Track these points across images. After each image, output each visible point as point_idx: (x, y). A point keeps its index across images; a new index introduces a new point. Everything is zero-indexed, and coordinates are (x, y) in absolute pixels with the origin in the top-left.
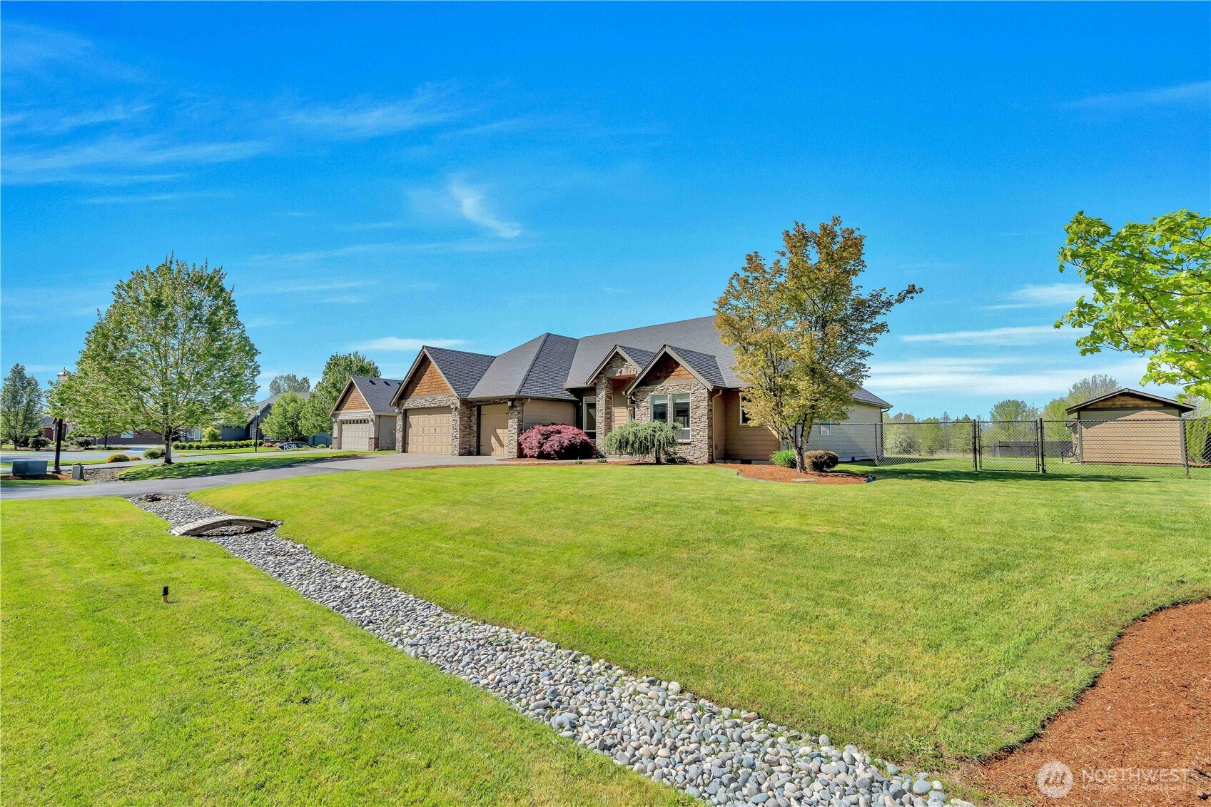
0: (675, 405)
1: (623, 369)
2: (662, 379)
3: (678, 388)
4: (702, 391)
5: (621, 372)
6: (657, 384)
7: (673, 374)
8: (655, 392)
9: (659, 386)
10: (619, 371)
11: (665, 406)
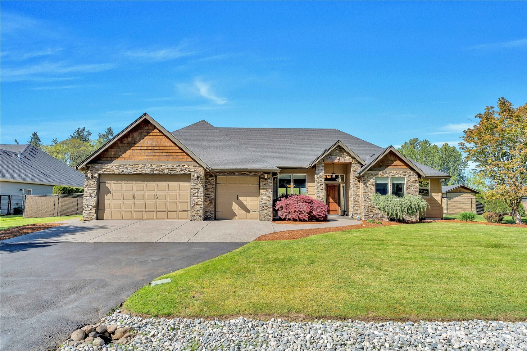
0: (393, 184)
1: (341, 158)
2: (384, 167)
3: (397, 174)
4: (413, 177)
5: (339, 160)
6: (381, 170)
7: (393, 164)
8: (379, 175)
9: (382, 172)
10: (338, 158)
11: (386, 184)
